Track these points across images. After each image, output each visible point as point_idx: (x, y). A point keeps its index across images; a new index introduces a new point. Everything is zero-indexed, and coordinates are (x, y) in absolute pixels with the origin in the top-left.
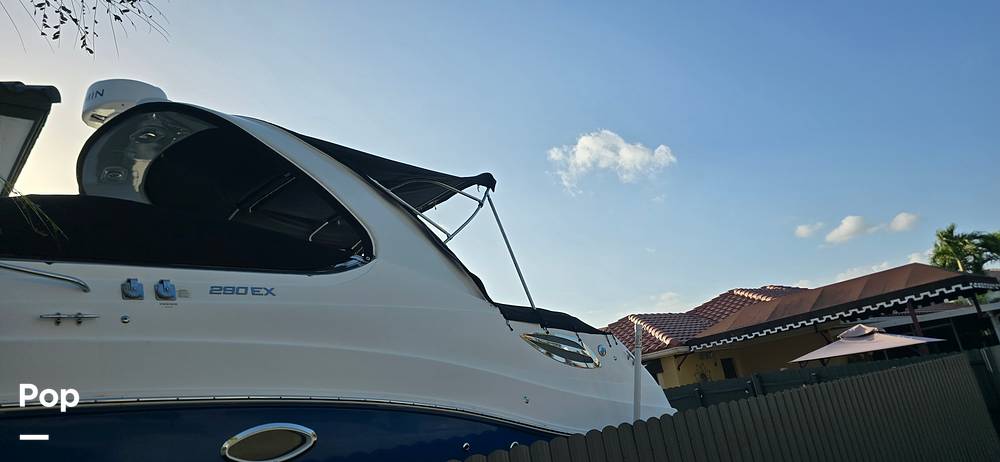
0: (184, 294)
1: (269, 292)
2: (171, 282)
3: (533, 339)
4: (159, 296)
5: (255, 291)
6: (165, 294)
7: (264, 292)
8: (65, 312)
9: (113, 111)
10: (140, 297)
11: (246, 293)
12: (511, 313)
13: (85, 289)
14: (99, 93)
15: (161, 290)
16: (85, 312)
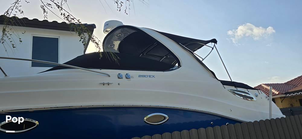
0: (132, 77)
1: (153, 76)
2: (129, 74)
3: (232, 91)
4: (127, 78)
5: (150, 76)
6: (128, 77)
7: (152, 76)
8: (105, 82)
9: (111, 29)
10: (122, 78)
11: (147, 77)
12: (224, 83)
13: (109, 76)
14: (107, 24)
15: (127, 77)
16: (110, 82)
